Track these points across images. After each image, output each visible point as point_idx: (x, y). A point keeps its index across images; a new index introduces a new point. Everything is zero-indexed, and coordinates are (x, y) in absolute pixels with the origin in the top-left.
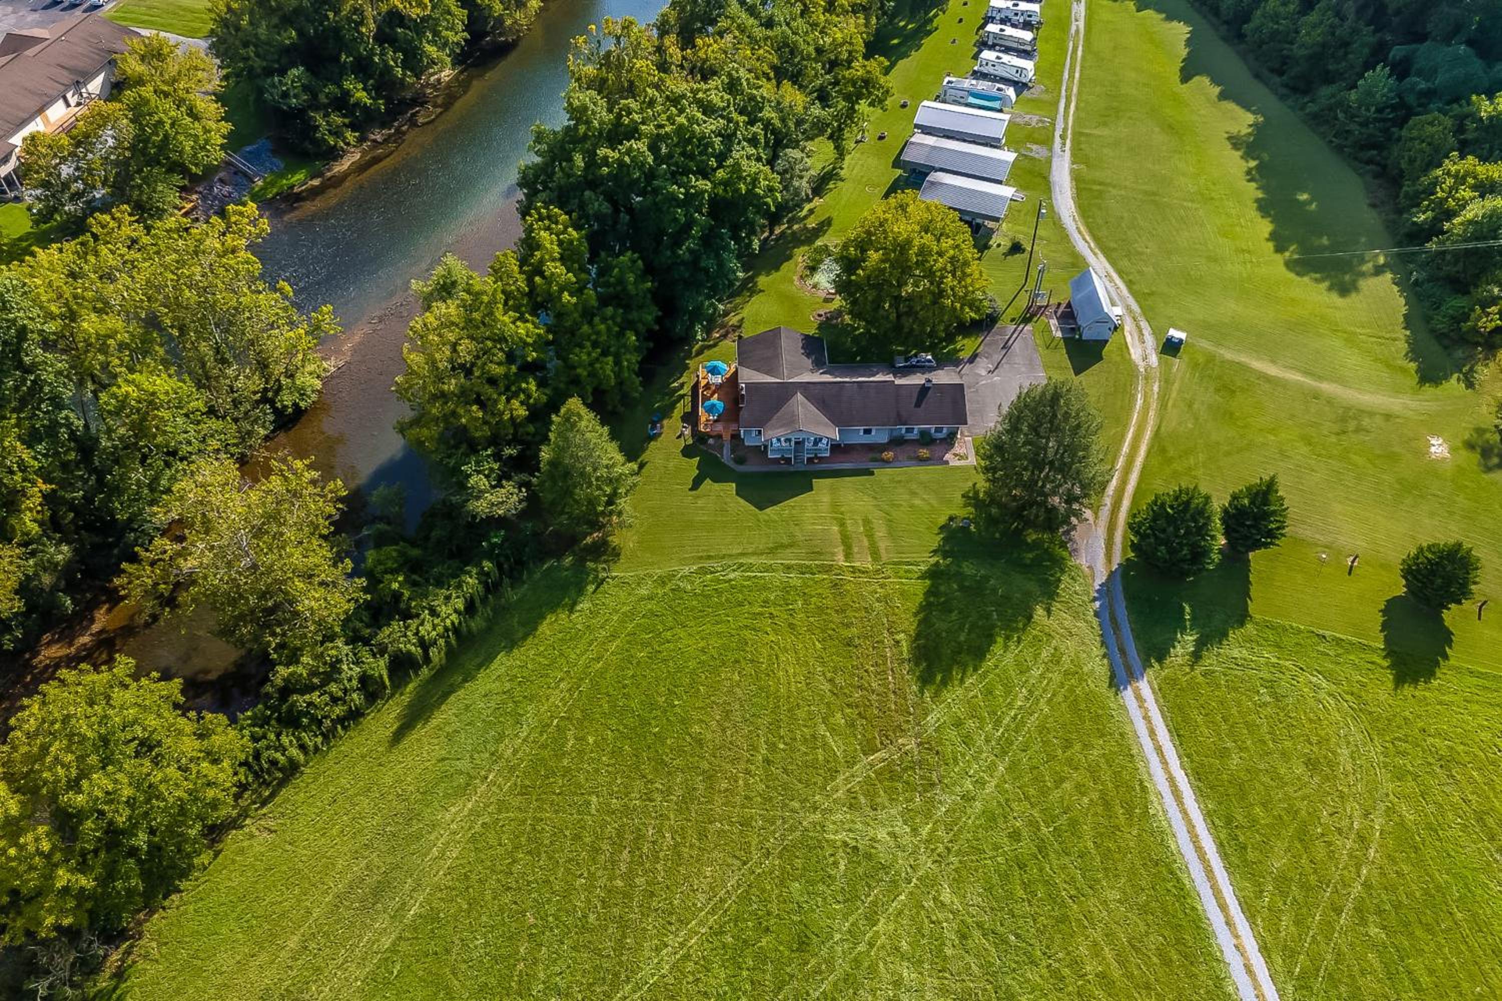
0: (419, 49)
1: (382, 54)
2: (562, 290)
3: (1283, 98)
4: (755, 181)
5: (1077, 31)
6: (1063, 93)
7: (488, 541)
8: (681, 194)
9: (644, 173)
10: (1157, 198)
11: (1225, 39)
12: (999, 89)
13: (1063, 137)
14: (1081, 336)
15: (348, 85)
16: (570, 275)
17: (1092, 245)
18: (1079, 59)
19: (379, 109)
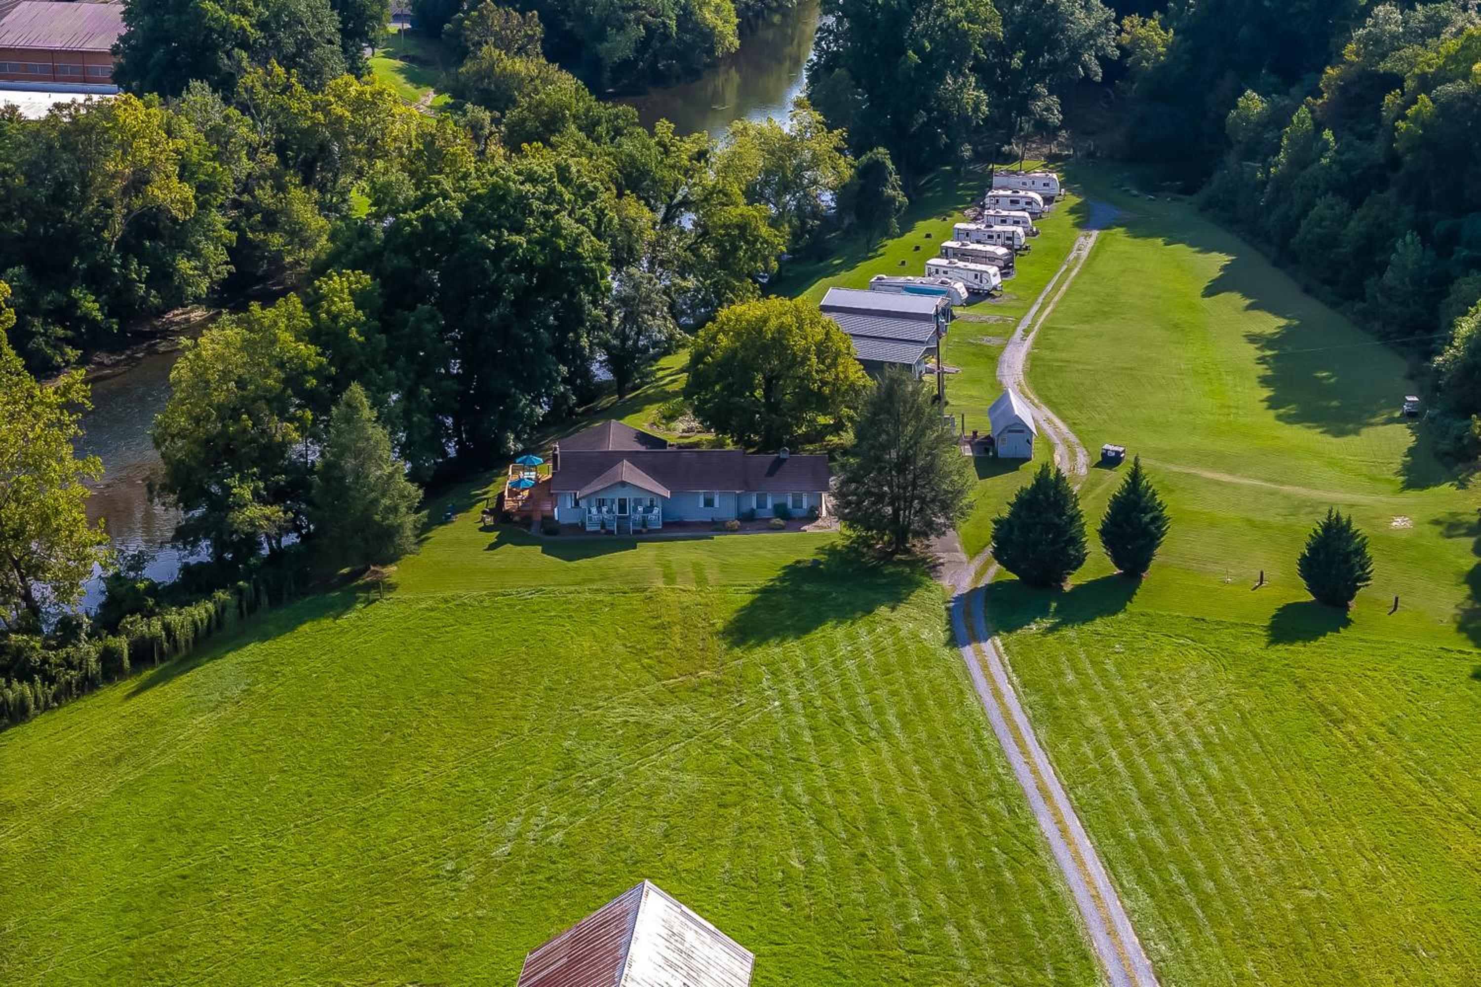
0: (171, 266)
1: (125, 266)
2: (348, 326)
3: (1333, 305)
4: (577, 242)
5: (1077, 258)
6: (1040, 300)
7: (245, 563)
8: (491, 244)
9: (451, 228)
10: (1134, 372)
11: (1276, 264)
12: (942, 283)
13: (1026, 332)
14: (995, 453)
15: (75, 293)
16: (360, 312)
17: (1036, 401)
18: (1070, 278)
19: (111, 328)
